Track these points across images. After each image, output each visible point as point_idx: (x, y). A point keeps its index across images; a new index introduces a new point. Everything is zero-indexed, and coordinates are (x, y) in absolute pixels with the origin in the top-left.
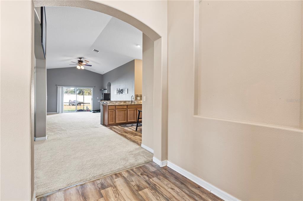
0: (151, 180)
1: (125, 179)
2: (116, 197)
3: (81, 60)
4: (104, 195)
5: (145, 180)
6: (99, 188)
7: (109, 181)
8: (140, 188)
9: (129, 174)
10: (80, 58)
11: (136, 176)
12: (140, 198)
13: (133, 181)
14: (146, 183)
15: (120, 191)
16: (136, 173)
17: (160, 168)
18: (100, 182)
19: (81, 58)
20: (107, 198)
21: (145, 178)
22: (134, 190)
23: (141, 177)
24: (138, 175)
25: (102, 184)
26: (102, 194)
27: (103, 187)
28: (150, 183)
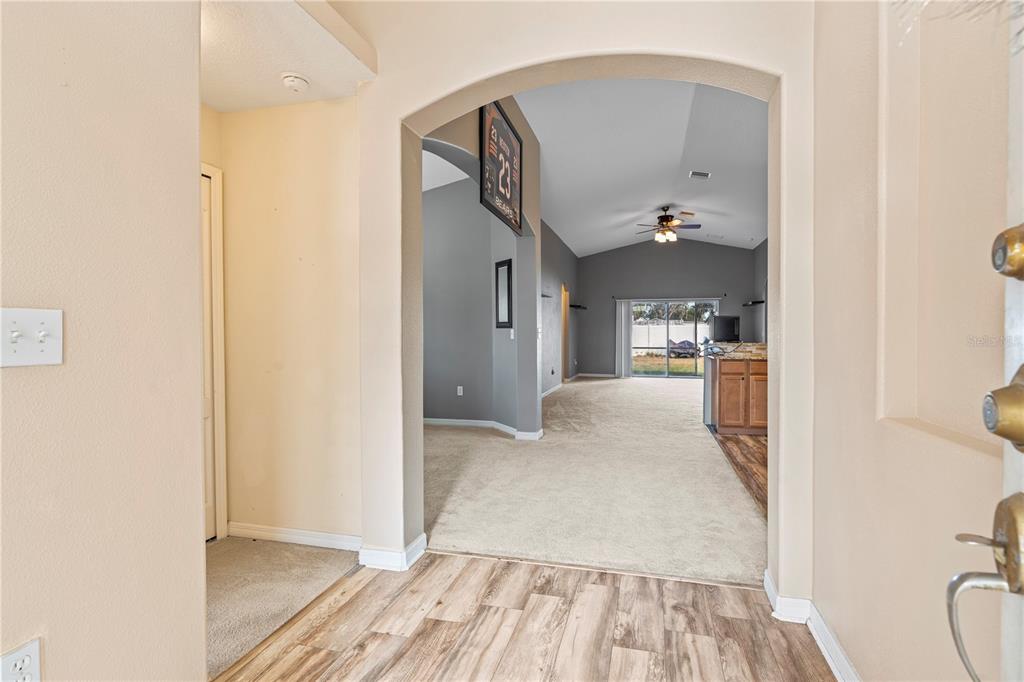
0: (689, 637)
1: (614, 595)
2: (548, 626)
3: (668, 213)
4: (529, 606)
5: (668, 628)
6: (535, 587)
7: (571, 582)
8: (628, 640)
9: (640, 588)
10: (666, 209)
11: (652, 605)
12: (602, 663)
13: (629, 613)
14: (662, 637)
15: (572, 617)
16: (661, 594)
17: (764, 619)
18: (550, 576)
19: (668, 208)
20: (528, 616)
21: (673, 622)
22: (607, 635)
23: (664, 613)
24: (663, 606)
25: (549, 582)
26: (529, 602)
27: (545, 588)
28: (677, 644)
